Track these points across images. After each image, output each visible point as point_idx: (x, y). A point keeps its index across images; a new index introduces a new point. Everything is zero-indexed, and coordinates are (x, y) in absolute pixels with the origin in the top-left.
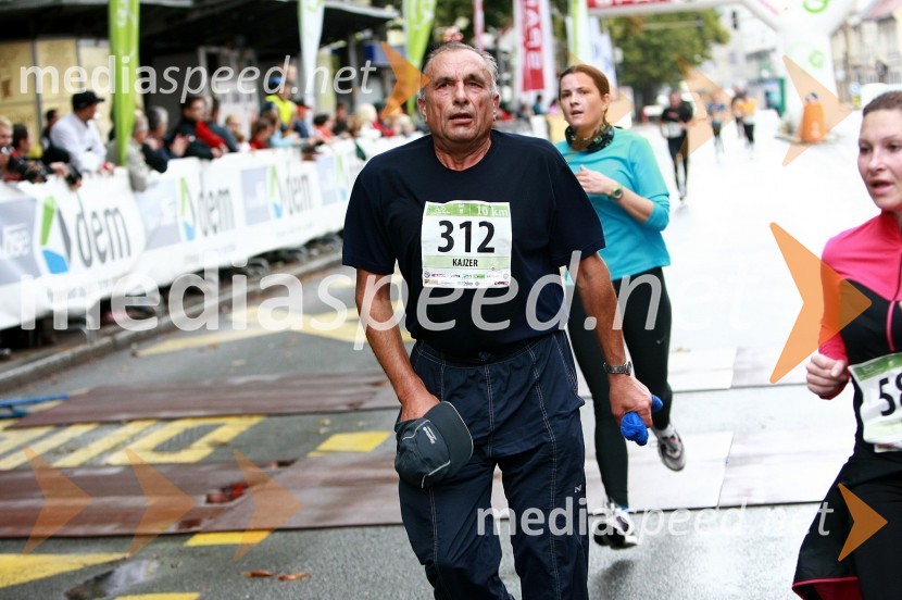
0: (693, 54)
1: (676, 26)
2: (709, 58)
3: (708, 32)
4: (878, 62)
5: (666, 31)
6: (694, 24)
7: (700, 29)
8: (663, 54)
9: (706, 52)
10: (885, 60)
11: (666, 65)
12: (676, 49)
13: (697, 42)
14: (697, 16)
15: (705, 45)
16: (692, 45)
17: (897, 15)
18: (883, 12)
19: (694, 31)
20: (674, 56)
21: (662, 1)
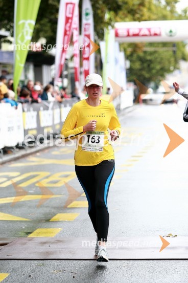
0: (170, 66)
1: (161, 50)
2: (178, 69)
3: (179, 54)
5: (155, 52)
6: (171, 49)
7: (174, 52)
8: (152, 66)
9: (177, 66)
11: (154, 71)
12: (160, 63)
13: (172, 59)
14: (174, 45)
15: (176, 62)
16: (170, 62)
19: (171, 53)
20: (158, 67)
21: (156, 35)
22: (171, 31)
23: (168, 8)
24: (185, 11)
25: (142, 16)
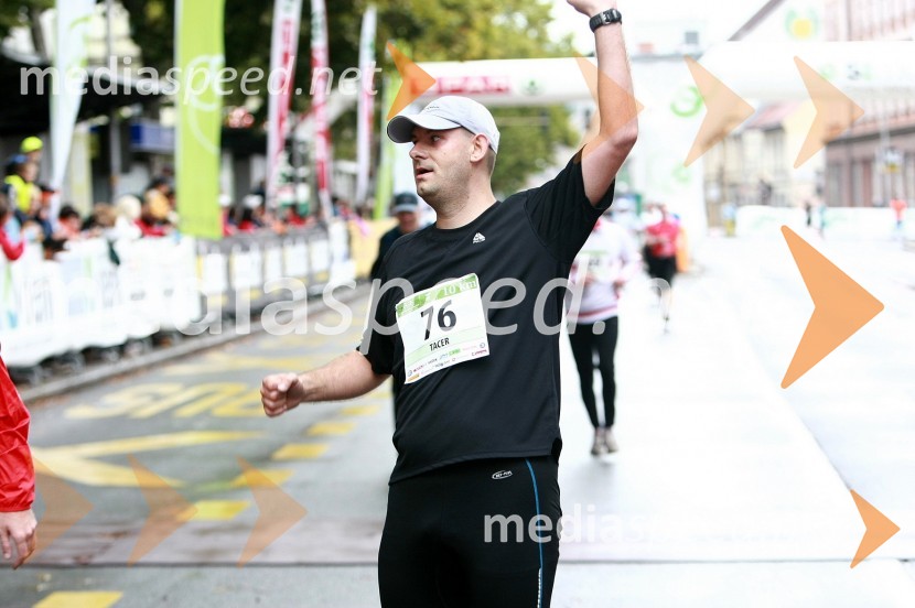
1: (516, 123)
2: (553, 163)
3: (555, 132)
4: (762, 182)
6: (536, 121)
7: (544, 129)
9: (551, 157)
10: (770, 178)
13: (541, 145)
14: (542, 111)
15: (549, 149)
16: (534, 147)
17: (788, 124)
18: (771, 120)
19: (537, 131)
20: (511, 160)
21: (499, 90)
22: (532, 84)
23: (533, 34)
24: (568, 40)
25: (468, 48)
